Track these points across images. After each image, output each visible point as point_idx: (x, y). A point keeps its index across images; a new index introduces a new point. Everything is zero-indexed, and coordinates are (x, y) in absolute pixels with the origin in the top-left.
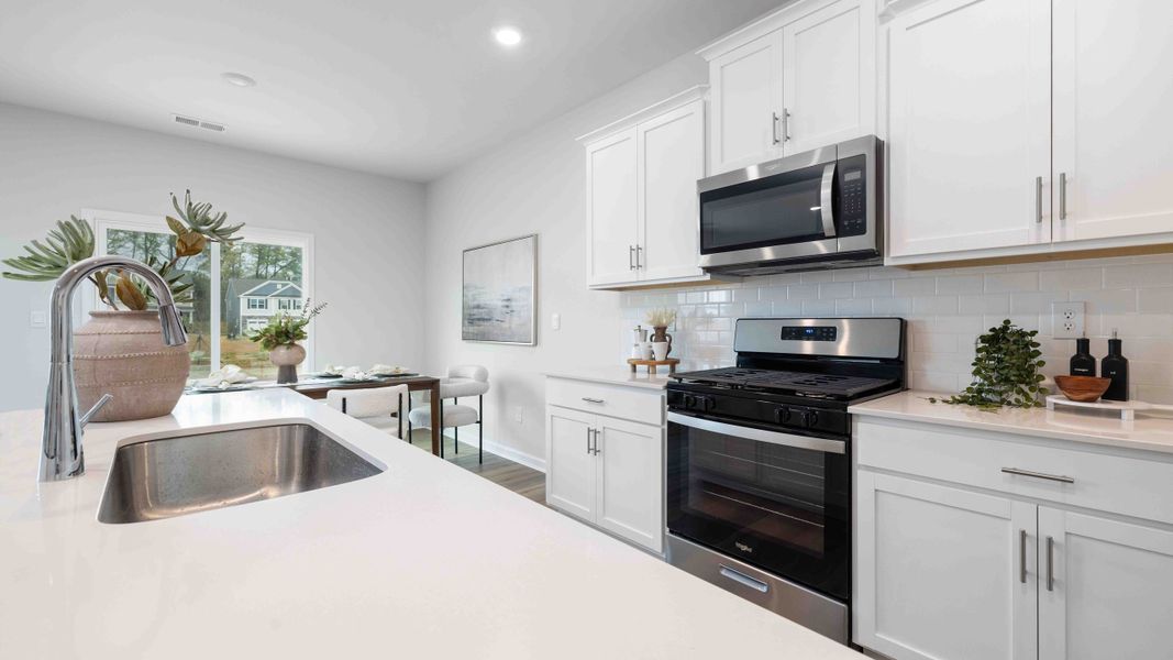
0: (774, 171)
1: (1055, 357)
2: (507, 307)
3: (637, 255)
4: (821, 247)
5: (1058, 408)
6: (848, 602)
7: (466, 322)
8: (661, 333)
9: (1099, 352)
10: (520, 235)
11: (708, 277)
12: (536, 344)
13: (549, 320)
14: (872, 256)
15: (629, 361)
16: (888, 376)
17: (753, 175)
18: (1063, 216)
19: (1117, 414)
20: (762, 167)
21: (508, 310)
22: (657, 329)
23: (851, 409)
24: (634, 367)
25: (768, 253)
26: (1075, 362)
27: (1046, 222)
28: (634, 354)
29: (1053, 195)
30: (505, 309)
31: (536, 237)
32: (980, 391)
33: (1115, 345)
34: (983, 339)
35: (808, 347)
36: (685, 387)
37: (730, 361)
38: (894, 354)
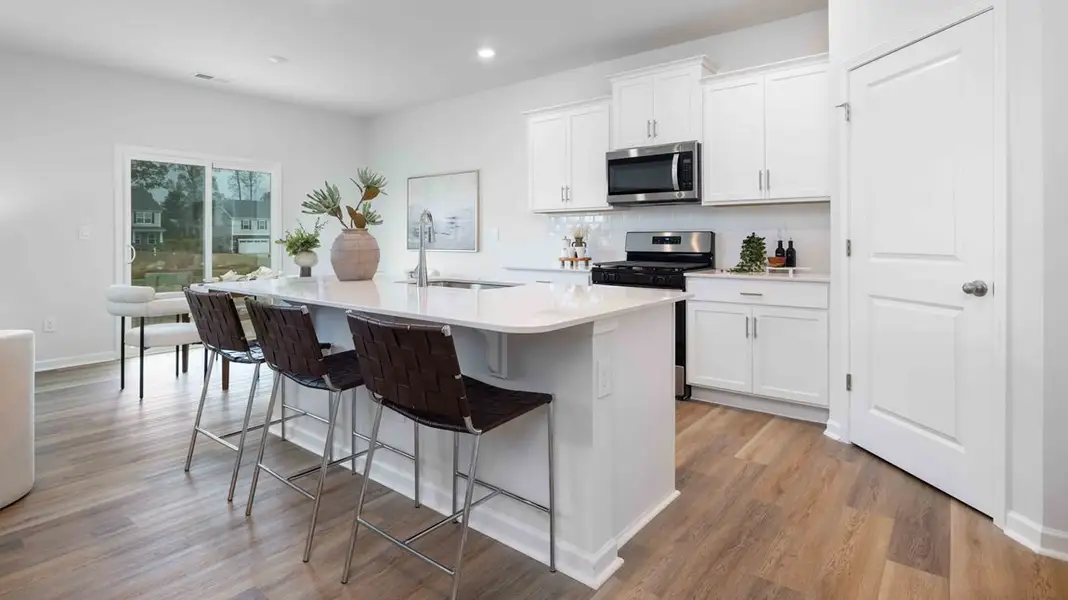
0: (648, 153)
1: (770, 250)
2: (452, 223)
3: (566, 193)
4: (676, 195)
5: (771, 271)
6: (685, 366)
7: (411, 235)
8: (579, 242)
9: (786, 247)
10: (466, 170)
11: (612, 208)
12: (478, 250)
13: (489, 233)
14: (697, 201)
15: (560, 259)
16: (705, 261)
17: (634, 154)
18: (768, 188)
19: (787, 272)
20: (640, 149)
21: (454, 225)
22: (577, 238)
23: (685, 274)
24: (563, 262)
25: (641, 197)
26: (777, 252)
27: (763, 190)
28: (563, 255)
29: (765, 180)
30: (450, 225)
31: (478, 172)
32: (742, 266)
33: (791, 243)
34: (745, 242)
35: (668, 248)
36: (603, 270)
37: (623, 258)
38: (709, 251)
